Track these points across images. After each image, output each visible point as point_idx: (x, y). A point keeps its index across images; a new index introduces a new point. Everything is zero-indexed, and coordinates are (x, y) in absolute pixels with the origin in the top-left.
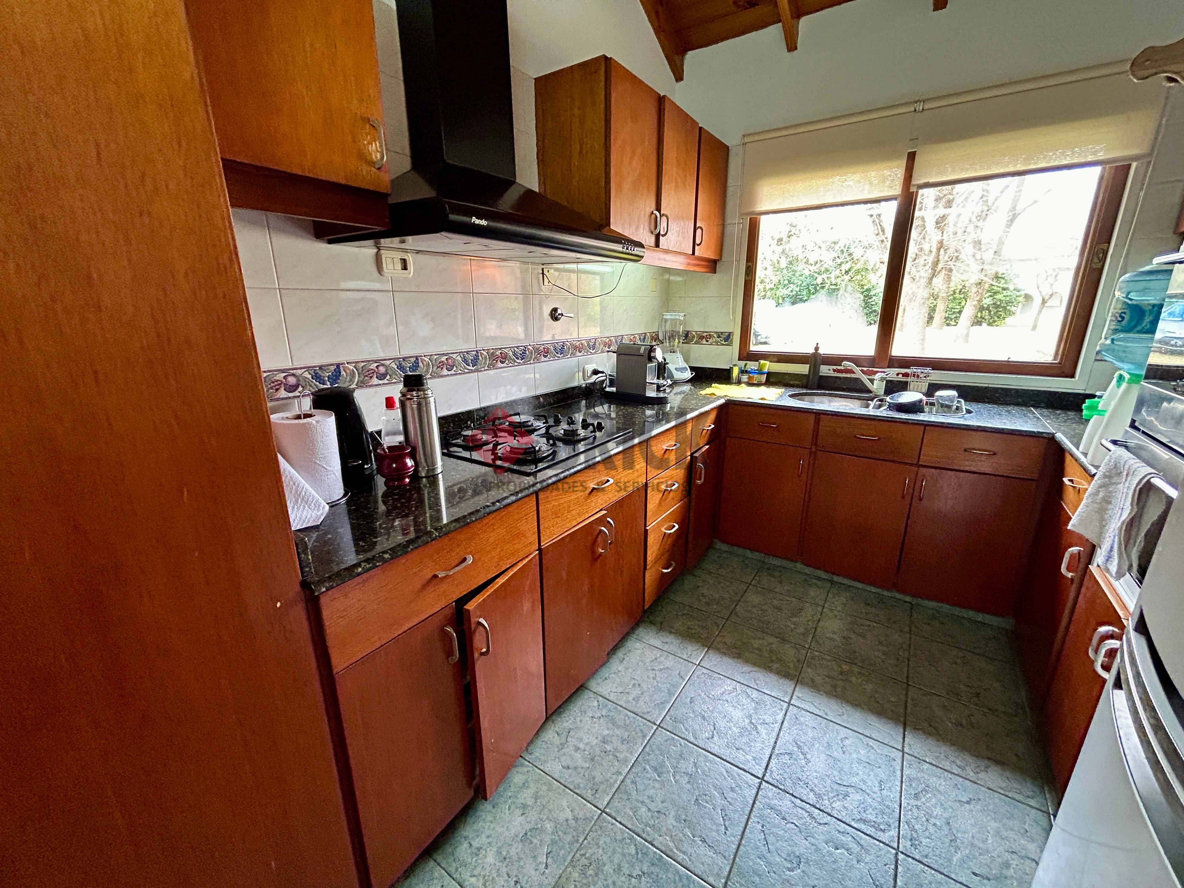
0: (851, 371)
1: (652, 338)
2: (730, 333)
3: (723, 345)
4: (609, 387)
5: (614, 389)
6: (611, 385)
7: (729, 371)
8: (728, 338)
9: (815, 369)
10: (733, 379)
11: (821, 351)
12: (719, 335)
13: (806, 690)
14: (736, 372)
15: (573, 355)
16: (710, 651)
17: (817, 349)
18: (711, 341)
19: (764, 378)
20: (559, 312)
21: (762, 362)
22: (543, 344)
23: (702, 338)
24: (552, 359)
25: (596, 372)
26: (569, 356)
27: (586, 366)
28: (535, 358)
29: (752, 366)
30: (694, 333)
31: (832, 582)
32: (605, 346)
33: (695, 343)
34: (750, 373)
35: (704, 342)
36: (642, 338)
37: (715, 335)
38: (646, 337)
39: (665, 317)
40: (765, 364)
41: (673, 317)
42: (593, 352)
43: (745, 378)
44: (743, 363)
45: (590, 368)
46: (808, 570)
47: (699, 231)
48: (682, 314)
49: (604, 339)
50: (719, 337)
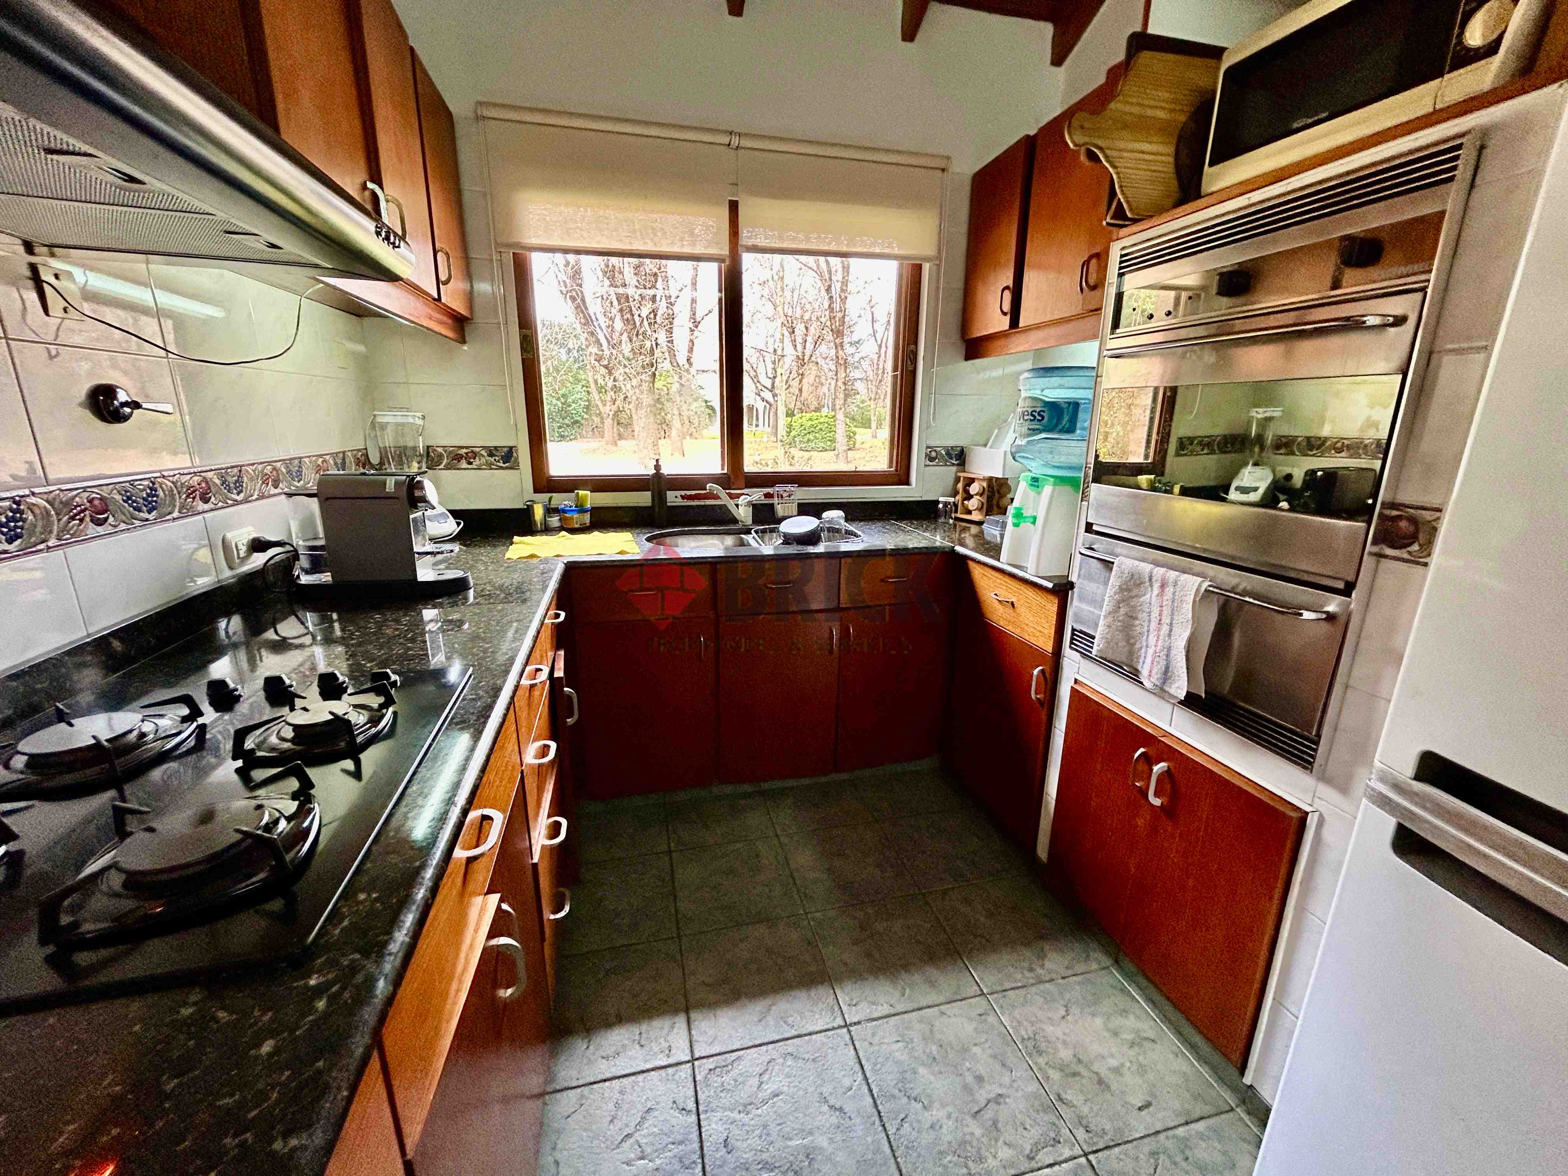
0: (717, 497)
1: (358, 462)
2: (511, 448)
3: (501, 468)
4: (307, 572)
5: (326, 578)
6: (316, 566)
7: (527, 512)
8: (508, 457)
9: (659, 498)
10: (536, 524)
11: (665, 470)
12: (492, 452)
13: (849, 986)
14: (539, 512)
15: (187, 512)
16: (693, 1015)
17: (657, 467)
18: (477, 462)
19: (587, 518)
20: (122, 397)
21: (581, 492)
22: (85, 489)
23: (459, 458)
24: (123, 526)
25: (258, 545)
26: (176, 514)
27: (229, 536)
28: (64, 530)
29: (561, 500)
30: (440, 450)
31: (762, 793)
32: (265, 482)
33: (447, 468)
34: (564, 511)
35: (464, 464)
36: (339, 461)
37: (483, 452)
38: (347, 461)
39: (379, 419)
40: (586, 496)
41: (400, 420)
42: (239, 498)
43: (554, 521)
44: (545, 496)
45: (241, 537)
46: (728, 789)
47: (439, 255)
48: (419, 414)
49: (260, 467)
50: (491, 455)
